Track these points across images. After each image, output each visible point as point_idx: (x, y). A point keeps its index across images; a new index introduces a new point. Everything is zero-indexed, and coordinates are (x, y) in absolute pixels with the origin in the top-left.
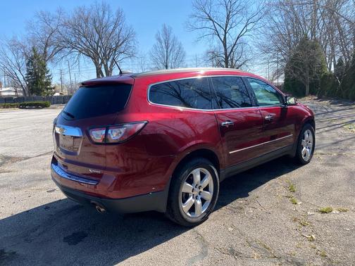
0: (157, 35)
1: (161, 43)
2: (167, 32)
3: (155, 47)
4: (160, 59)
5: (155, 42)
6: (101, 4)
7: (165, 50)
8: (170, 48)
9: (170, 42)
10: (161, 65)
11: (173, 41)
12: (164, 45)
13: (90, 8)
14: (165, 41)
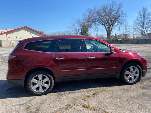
0: (139, 12)
1: (141, 16)
2: (145, 10)
3: (138, 18)
4: (140, 23)
5: (138, 15)
6: (112, 2)
7: (143, 19)
8: (146, 18)
9: (146, 15)
10: (140, 26)
11: (148, 14)
12: (142, 17)
13: (107, 4)
14: (143, 14)
